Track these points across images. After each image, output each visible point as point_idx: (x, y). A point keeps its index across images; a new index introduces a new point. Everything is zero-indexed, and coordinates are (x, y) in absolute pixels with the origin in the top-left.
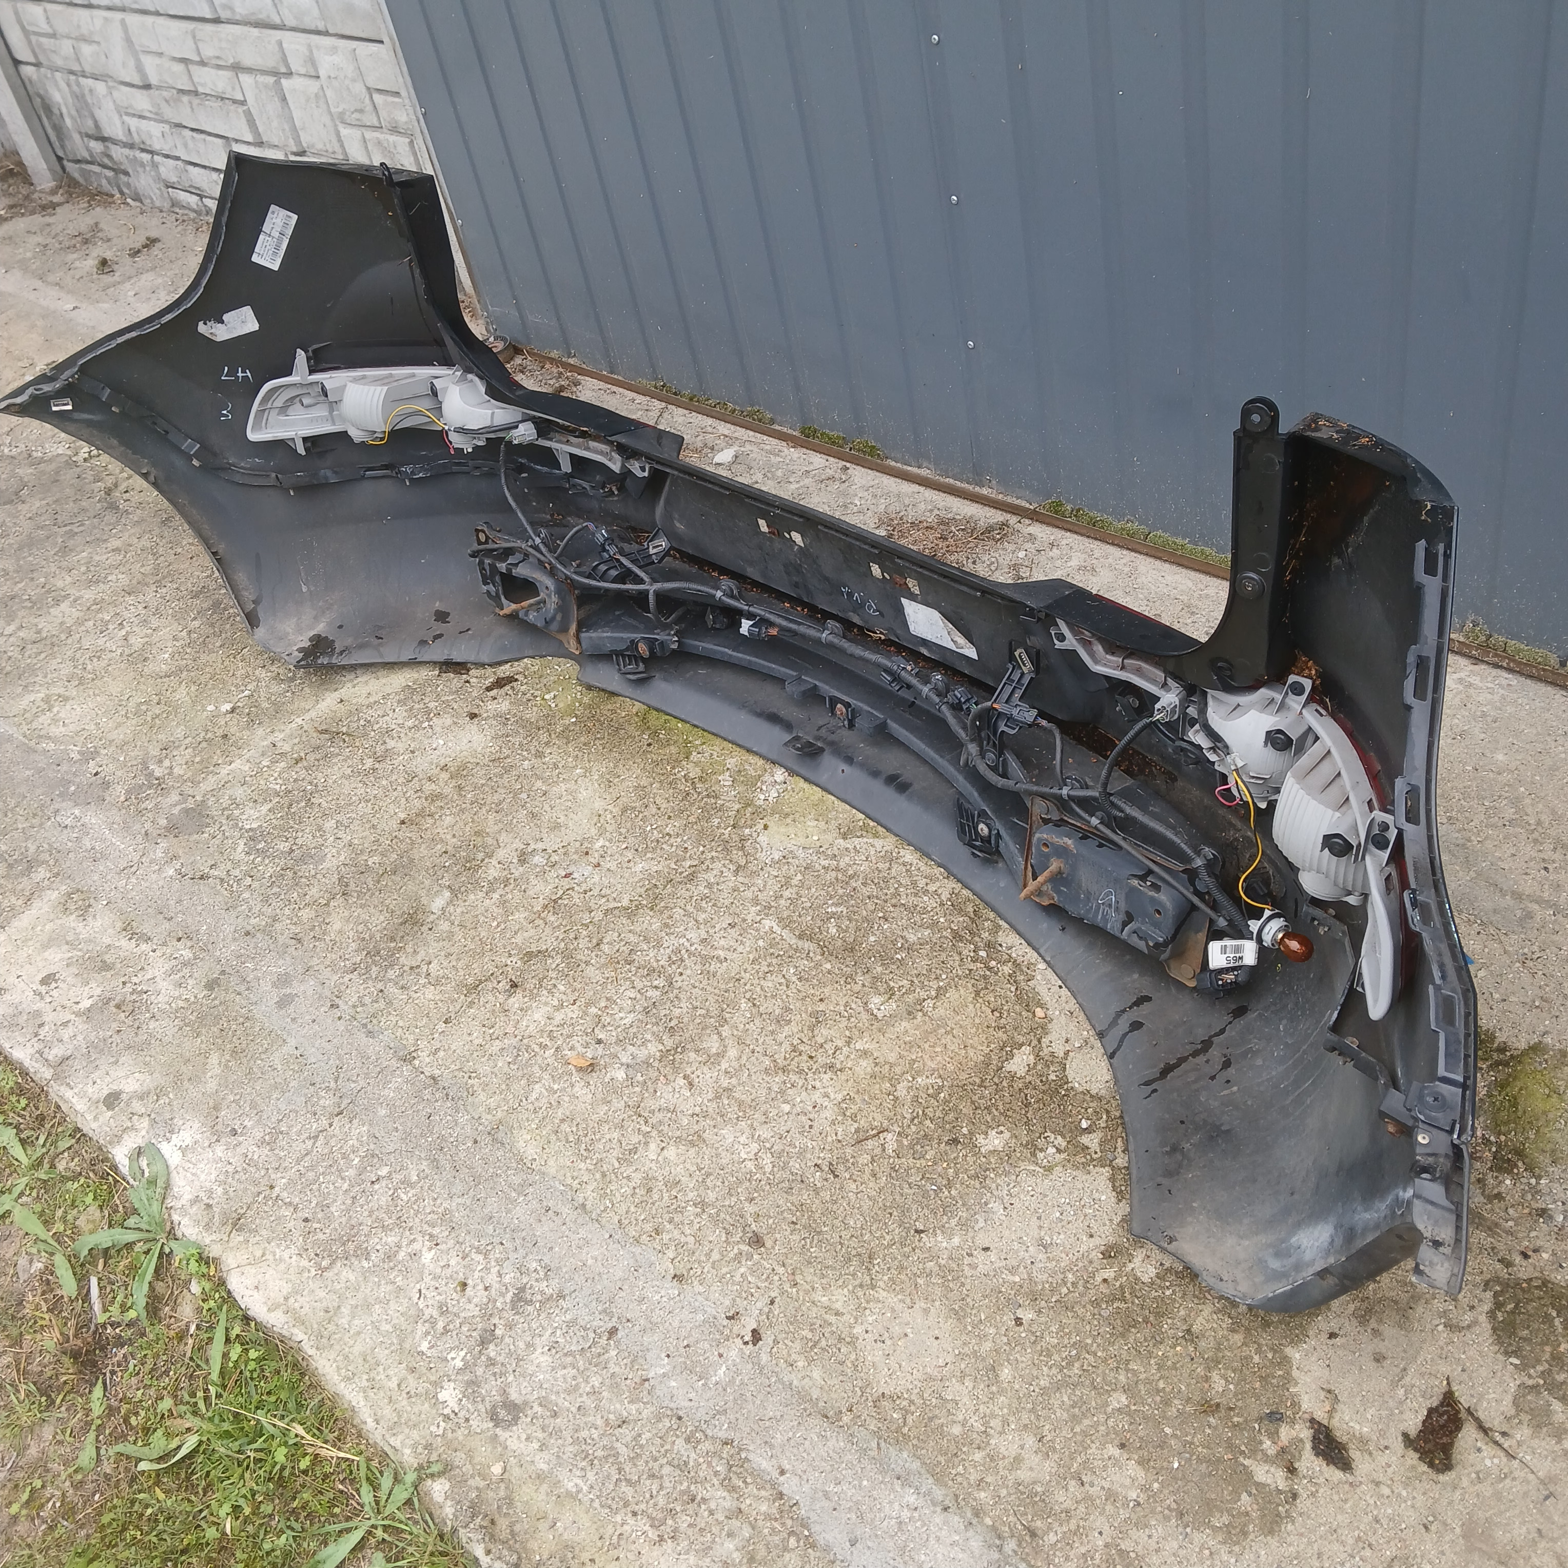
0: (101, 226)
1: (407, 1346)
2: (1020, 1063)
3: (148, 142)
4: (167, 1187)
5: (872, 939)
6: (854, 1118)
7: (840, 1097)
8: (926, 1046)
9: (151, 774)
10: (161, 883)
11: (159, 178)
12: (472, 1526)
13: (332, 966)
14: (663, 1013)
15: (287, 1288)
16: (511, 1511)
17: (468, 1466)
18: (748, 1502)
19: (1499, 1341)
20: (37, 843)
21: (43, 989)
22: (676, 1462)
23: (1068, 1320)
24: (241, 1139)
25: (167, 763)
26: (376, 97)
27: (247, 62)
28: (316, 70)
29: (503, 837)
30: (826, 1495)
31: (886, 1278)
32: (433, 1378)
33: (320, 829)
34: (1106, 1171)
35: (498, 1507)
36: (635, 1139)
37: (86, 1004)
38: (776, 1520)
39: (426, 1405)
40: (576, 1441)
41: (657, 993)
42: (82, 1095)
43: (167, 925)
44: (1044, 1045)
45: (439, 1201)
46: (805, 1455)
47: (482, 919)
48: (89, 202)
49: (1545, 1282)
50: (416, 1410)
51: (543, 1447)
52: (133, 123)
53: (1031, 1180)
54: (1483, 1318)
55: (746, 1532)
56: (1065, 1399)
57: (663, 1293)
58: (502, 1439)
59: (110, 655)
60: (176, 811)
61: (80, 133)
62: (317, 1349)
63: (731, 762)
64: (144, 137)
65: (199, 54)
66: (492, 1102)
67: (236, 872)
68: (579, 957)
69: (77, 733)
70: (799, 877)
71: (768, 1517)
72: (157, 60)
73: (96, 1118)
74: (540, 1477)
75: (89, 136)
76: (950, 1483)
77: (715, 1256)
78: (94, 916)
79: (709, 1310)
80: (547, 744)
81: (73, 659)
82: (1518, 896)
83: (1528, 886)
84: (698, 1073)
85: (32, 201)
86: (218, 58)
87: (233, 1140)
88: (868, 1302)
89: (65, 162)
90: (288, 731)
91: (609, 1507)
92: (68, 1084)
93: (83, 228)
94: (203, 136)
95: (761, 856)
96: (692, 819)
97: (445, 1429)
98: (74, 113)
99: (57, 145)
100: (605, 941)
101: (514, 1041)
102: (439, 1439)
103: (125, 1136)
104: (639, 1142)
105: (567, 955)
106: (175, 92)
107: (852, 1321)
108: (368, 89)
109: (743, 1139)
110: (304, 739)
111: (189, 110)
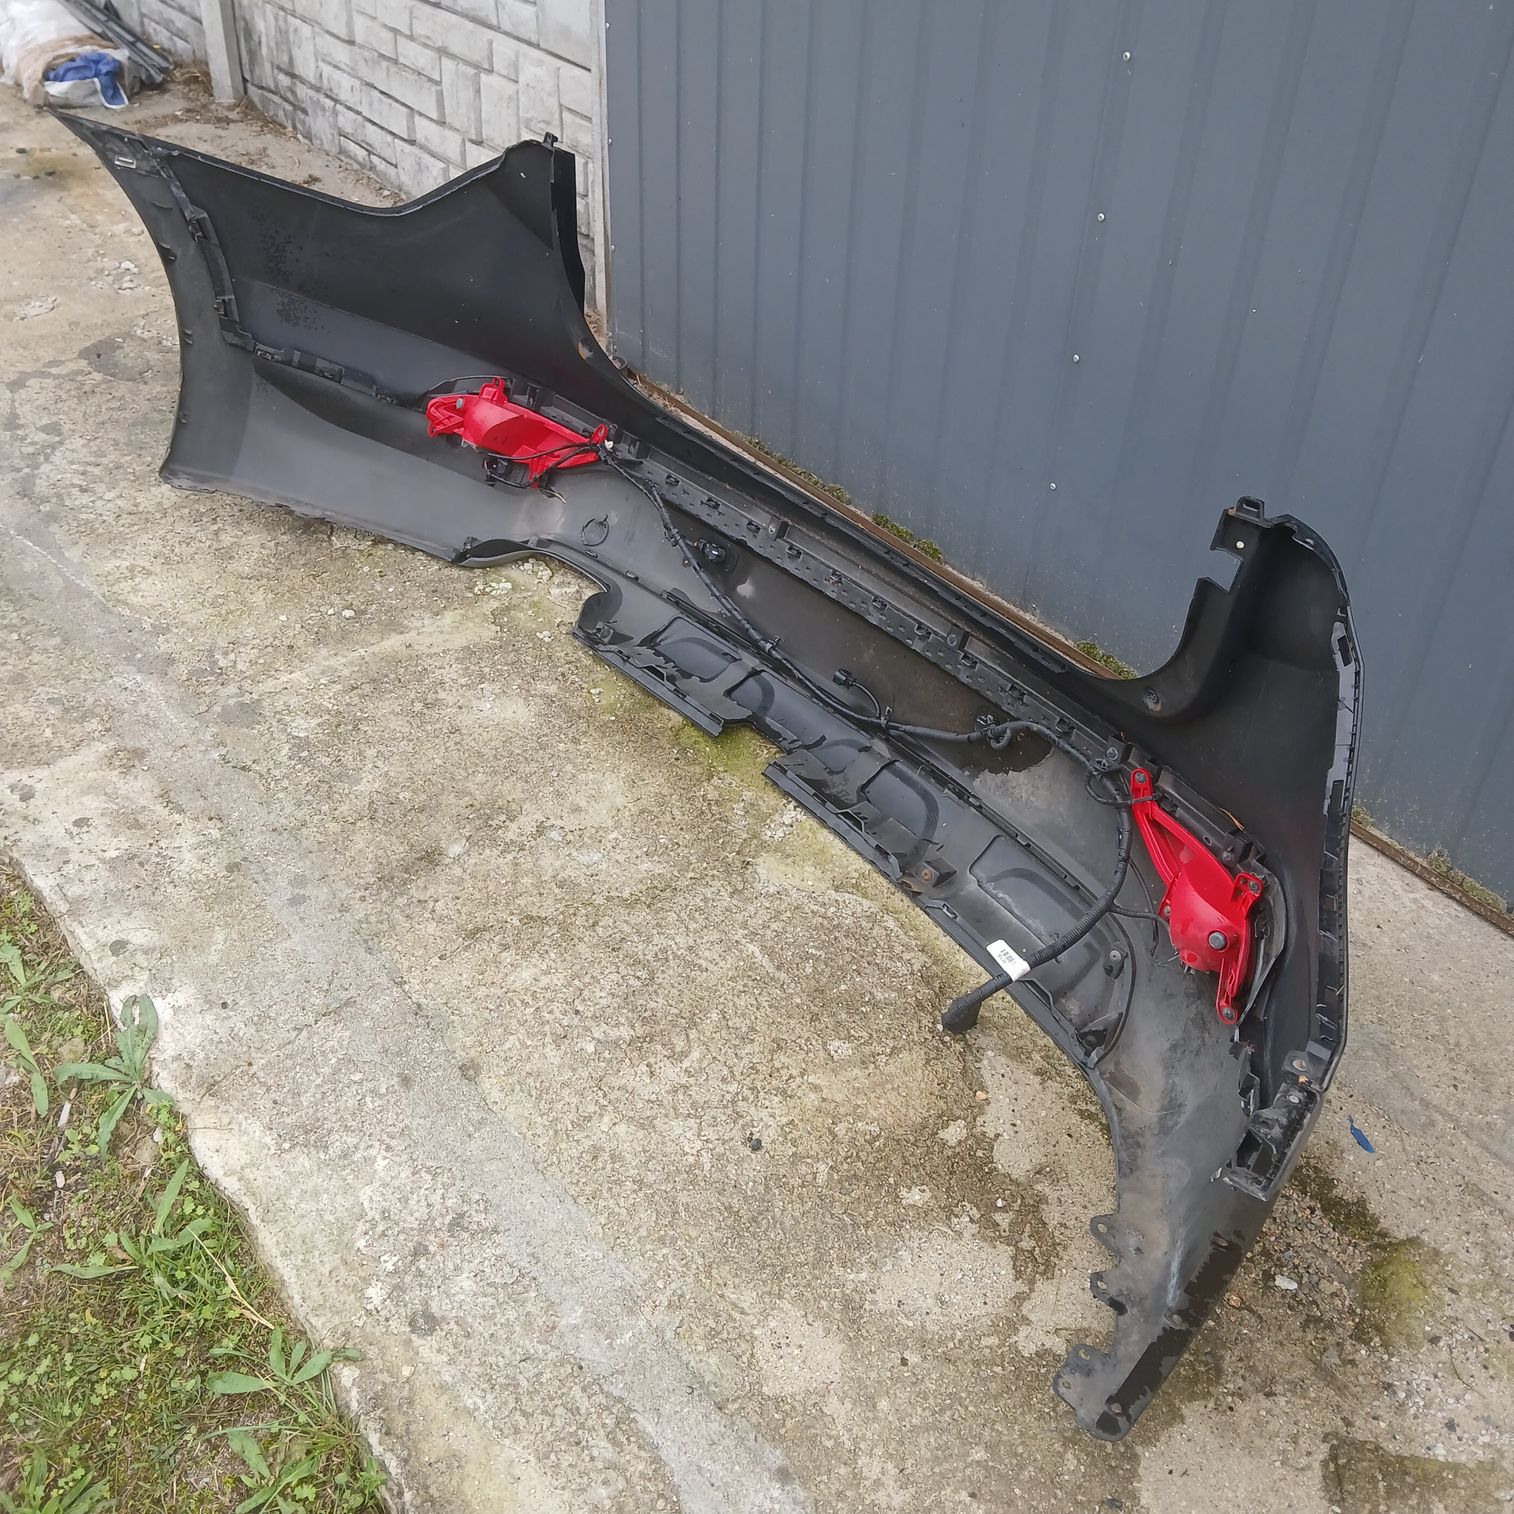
0: (269, 152)
1: (345, 1239)
2: (954, 1133)
3: (336, 91)
4: (155, 1039)
5: (843, 987)
6: (794, 1143)
7: (785, 1120)
8: (872, 1096)
9: (215, 663)
10: (204, 763)
11: (335, 125)
12: (372, 1415)
13: (348, 881)
14: (641, 1002)
15: (245, 1159)
16: (410, 1412)
17: (380, 1361)
18: (628, 1457)
19: (1326, 1488)
20: (96, 697)
21: (75, 830)
22: (569, 1406)
23: (950, 1370)
24: (231, 1013)
25: (232, 656)
26: (566, 115)
27: (454, 49)
28: (517, 75)
29: (527, 806)
30: (700, 1469)
31: (793, 1292)
32: (363, 1274)
33: (361, 753)
34: (1010, 1250)
35: (400, 1405)
36: (592, 1108)
37: (114, 854)
38: (650, 1480)
39: (352, 1296)
40: (482, 1364)
41: (638, 983)
42: (91, 935)
43: (201, 802)
44: (978, 1124)
45: (401, 1117)
46: (688, 1430)
47: (492, 874)
48: (262, 127)
49: (1378, 1448)
50: (342, 1298)
51: (452, 1361)
52: (327, 70)
53: (941, 1240)
54: (1316, 1465)
55: (621, 1484)
56: (932, 1440)
57: (589, 1252)
58: (415, 1344)
59: (198, 545)
60: (232, 702)
61: (272, 63)
62: (263, 1221)
63: (748, 795)
64: (333, 86)
65: (411, 29)
66: (469, 1041)
67: (277, 772)
68: (574, 932)
69: (153, 607)
70: (788, 914)
71: (642, 1475)
72: (369, 23)
73: (100, 960)
74: (443, 1388)
75: (279, 69)
76: (813, 1488)
77: (643, 1232)
78: (136, 777)
79: (627, 1279)
80: (584, 733)
81: (163, 539)
82: (1426, 1104)
83: (1436, 1097)
84: (662, 1064)
85: (209, 111)
86: (428, 37)
87: (224, 1013)
88: (772, 1309)
89: (249, 85)
90: (350, 658)
91: (501, 1430)
92: (80, 922)
93: (252, 150)
94: (390, 101)
95: (758, 886)
96: (701, 836)
97: (365, 1322)
98: (273, 44)
99: (246, 68)
100: (601, 924)
101: (500, 992)
102: (358, 1331)
103: (124, 983)
104: (595, 1113)
105: (564, 928)
106: (376, 54)
107: (755, 1322)
108: (561, 105)
109: (689, 1135)
110: (363, 669)
111: (385, 74)
